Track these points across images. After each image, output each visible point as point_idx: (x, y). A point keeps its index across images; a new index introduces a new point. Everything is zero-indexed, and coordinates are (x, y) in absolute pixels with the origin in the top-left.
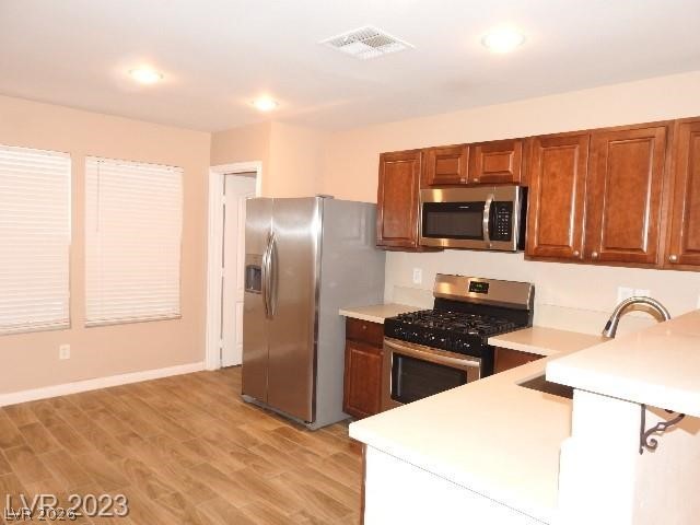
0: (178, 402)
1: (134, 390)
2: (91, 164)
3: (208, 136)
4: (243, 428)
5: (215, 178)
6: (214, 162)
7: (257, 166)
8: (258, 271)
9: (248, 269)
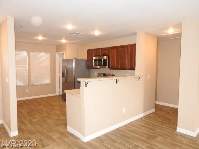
0: (50, 100)
1: (41, 98)
2: (31, 53)
3: (56, 46)
4: (61, 104)
5: (57, 55)
6: (57, 52)
7: (65, 52)
8: (64, 74)
9: (62, 73)
